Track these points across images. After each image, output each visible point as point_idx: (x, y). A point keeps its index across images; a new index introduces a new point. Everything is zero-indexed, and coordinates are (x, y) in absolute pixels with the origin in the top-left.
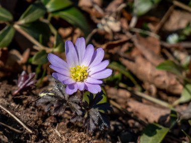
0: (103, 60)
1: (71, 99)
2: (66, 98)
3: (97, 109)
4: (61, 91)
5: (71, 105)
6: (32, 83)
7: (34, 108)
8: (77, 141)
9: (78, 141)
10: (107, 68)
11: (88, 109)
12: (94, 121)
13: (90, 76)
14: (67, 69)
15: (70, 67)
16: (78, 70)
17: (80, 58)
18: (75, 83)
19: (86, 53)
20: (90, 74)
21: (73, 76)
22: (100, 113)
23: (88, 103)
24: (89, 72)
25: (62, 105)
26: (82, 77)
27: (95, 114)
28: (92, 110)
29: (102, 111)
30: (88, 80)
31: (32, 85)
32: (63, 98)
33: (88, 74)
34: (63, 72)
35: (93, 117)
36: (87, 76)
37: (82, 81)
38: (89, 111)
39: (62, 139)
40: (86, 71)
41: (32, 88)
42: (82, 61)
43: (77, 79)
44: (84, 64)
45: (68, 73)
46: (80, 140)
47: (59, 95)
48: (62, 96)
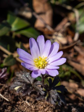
0: (59, 51)
1: (35, 83)
2: (32, 83)
3: (56, 90)
4: (27, 78)
5: (35, 87)
6: (4, 75)
7: (7, 93)
8: (42, 107)
9: (44, 107)
10: (61, 57)
11: (49, 91)
12: (53, 99)
13: (49, 64)
14: (31, 60)
15: (34, 58)
16: (40, 60)
17: (41, 51)
18: (38, 70)
19: (45, 47)
20: (49, 63)
21: (36, 64)
22: (58, 93)
23: (49, 86)
24: (48, 62)
25: (29, 88)
26: (43, 65)
27: (54, 94)
28: (52, 91)
29: (60, 92)
30: (48, 67)
31: (5, 77)
32: (30, 83)
33: (48, 63)
34: (29, 62)
35: (53, 96)
36: (47, 64)
37: (43, 68)
38: (49, 92)
39: (31, 108)
40: (46, 61)
41: (5, 79)
42: (42, 53)
43: (40, 67)
44: (44, 56)
45: (32, 63)
46: (45, 106)
47: (26, 81)
48: (28, 82)
